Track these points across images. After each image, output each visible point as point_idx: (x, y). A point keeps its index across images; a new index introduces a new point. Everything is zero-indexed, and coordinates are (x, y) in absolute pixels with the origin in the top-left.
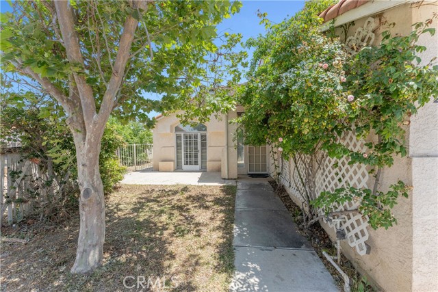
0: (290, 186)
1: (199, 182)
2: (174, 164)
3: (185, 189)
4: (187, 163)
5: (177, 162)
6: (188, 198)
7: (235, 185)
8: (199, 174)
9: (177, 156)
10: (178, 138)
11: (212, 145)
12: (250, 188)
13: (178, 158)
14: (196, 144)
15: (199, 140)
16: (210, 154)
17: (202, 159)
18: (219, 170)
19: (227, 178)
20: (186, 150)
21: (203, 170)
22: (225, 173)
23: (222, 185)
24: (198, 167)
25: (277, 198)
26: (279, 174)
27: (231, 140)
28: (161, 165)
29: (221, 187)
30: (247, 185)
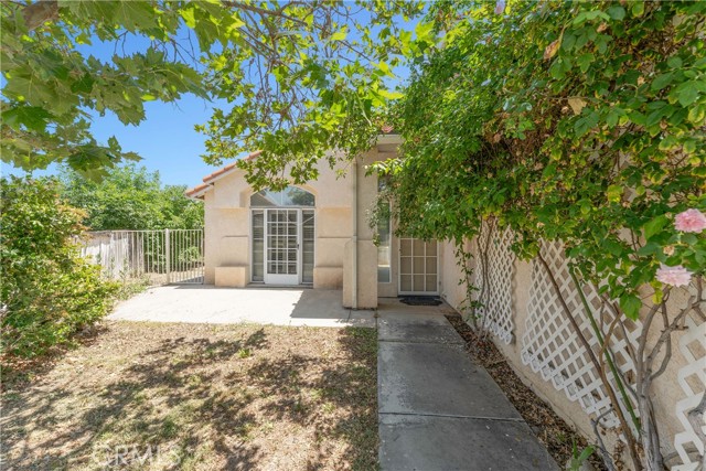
0: (514, 342)
1: (293, 315)
2: (247, 272)
3: (258, 338)
4: (272, 270)
5: (254, 267)
6: (256, 371)
7: (373, 326)
8: (296, 295)
9: (254, 255)
10: (257, 217)
11: (326, 233)
12: (408, 336)
13: (256, 258)
14: (292, 231)
15: (299, 223)
16: (321, 251)
17: (304, 262)
18: (338, 286)
19: (355, 306)
20: (272, 243)
21: (306, 284)
22: (350, 294)
23: (344, 325)
24: (295, 279)
25: (481, 369)
26: (475, 304)
27: (365, 225)
28: (221, 274)
29: (341, 332)
30: (400, 327)
